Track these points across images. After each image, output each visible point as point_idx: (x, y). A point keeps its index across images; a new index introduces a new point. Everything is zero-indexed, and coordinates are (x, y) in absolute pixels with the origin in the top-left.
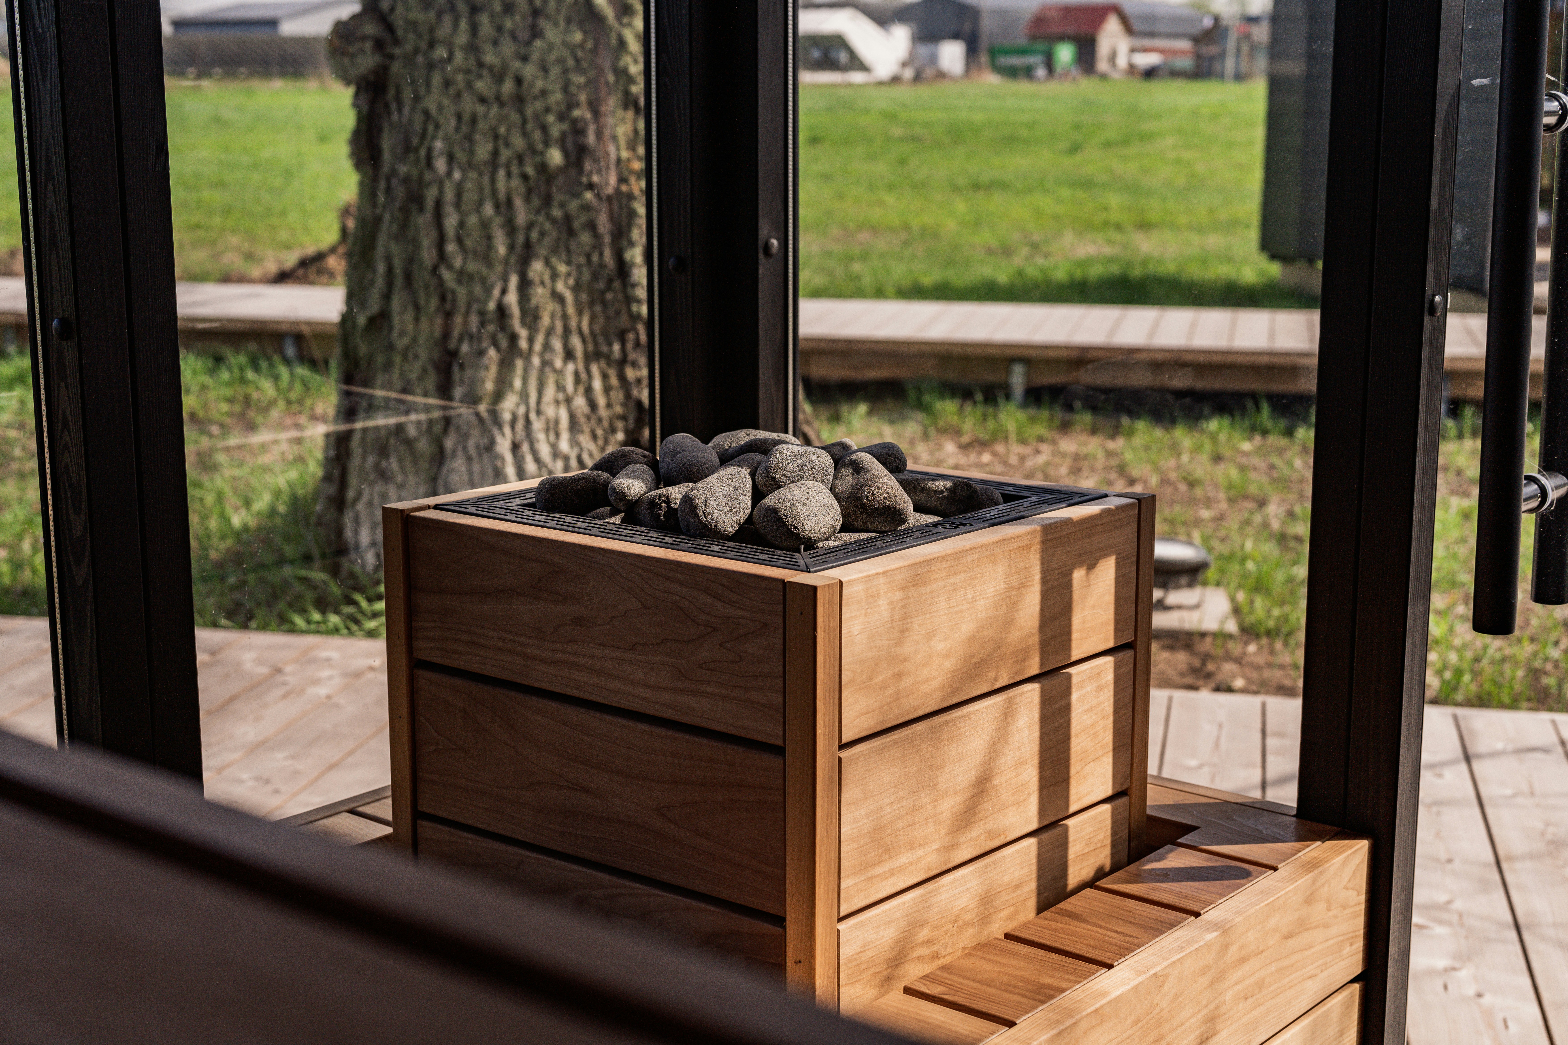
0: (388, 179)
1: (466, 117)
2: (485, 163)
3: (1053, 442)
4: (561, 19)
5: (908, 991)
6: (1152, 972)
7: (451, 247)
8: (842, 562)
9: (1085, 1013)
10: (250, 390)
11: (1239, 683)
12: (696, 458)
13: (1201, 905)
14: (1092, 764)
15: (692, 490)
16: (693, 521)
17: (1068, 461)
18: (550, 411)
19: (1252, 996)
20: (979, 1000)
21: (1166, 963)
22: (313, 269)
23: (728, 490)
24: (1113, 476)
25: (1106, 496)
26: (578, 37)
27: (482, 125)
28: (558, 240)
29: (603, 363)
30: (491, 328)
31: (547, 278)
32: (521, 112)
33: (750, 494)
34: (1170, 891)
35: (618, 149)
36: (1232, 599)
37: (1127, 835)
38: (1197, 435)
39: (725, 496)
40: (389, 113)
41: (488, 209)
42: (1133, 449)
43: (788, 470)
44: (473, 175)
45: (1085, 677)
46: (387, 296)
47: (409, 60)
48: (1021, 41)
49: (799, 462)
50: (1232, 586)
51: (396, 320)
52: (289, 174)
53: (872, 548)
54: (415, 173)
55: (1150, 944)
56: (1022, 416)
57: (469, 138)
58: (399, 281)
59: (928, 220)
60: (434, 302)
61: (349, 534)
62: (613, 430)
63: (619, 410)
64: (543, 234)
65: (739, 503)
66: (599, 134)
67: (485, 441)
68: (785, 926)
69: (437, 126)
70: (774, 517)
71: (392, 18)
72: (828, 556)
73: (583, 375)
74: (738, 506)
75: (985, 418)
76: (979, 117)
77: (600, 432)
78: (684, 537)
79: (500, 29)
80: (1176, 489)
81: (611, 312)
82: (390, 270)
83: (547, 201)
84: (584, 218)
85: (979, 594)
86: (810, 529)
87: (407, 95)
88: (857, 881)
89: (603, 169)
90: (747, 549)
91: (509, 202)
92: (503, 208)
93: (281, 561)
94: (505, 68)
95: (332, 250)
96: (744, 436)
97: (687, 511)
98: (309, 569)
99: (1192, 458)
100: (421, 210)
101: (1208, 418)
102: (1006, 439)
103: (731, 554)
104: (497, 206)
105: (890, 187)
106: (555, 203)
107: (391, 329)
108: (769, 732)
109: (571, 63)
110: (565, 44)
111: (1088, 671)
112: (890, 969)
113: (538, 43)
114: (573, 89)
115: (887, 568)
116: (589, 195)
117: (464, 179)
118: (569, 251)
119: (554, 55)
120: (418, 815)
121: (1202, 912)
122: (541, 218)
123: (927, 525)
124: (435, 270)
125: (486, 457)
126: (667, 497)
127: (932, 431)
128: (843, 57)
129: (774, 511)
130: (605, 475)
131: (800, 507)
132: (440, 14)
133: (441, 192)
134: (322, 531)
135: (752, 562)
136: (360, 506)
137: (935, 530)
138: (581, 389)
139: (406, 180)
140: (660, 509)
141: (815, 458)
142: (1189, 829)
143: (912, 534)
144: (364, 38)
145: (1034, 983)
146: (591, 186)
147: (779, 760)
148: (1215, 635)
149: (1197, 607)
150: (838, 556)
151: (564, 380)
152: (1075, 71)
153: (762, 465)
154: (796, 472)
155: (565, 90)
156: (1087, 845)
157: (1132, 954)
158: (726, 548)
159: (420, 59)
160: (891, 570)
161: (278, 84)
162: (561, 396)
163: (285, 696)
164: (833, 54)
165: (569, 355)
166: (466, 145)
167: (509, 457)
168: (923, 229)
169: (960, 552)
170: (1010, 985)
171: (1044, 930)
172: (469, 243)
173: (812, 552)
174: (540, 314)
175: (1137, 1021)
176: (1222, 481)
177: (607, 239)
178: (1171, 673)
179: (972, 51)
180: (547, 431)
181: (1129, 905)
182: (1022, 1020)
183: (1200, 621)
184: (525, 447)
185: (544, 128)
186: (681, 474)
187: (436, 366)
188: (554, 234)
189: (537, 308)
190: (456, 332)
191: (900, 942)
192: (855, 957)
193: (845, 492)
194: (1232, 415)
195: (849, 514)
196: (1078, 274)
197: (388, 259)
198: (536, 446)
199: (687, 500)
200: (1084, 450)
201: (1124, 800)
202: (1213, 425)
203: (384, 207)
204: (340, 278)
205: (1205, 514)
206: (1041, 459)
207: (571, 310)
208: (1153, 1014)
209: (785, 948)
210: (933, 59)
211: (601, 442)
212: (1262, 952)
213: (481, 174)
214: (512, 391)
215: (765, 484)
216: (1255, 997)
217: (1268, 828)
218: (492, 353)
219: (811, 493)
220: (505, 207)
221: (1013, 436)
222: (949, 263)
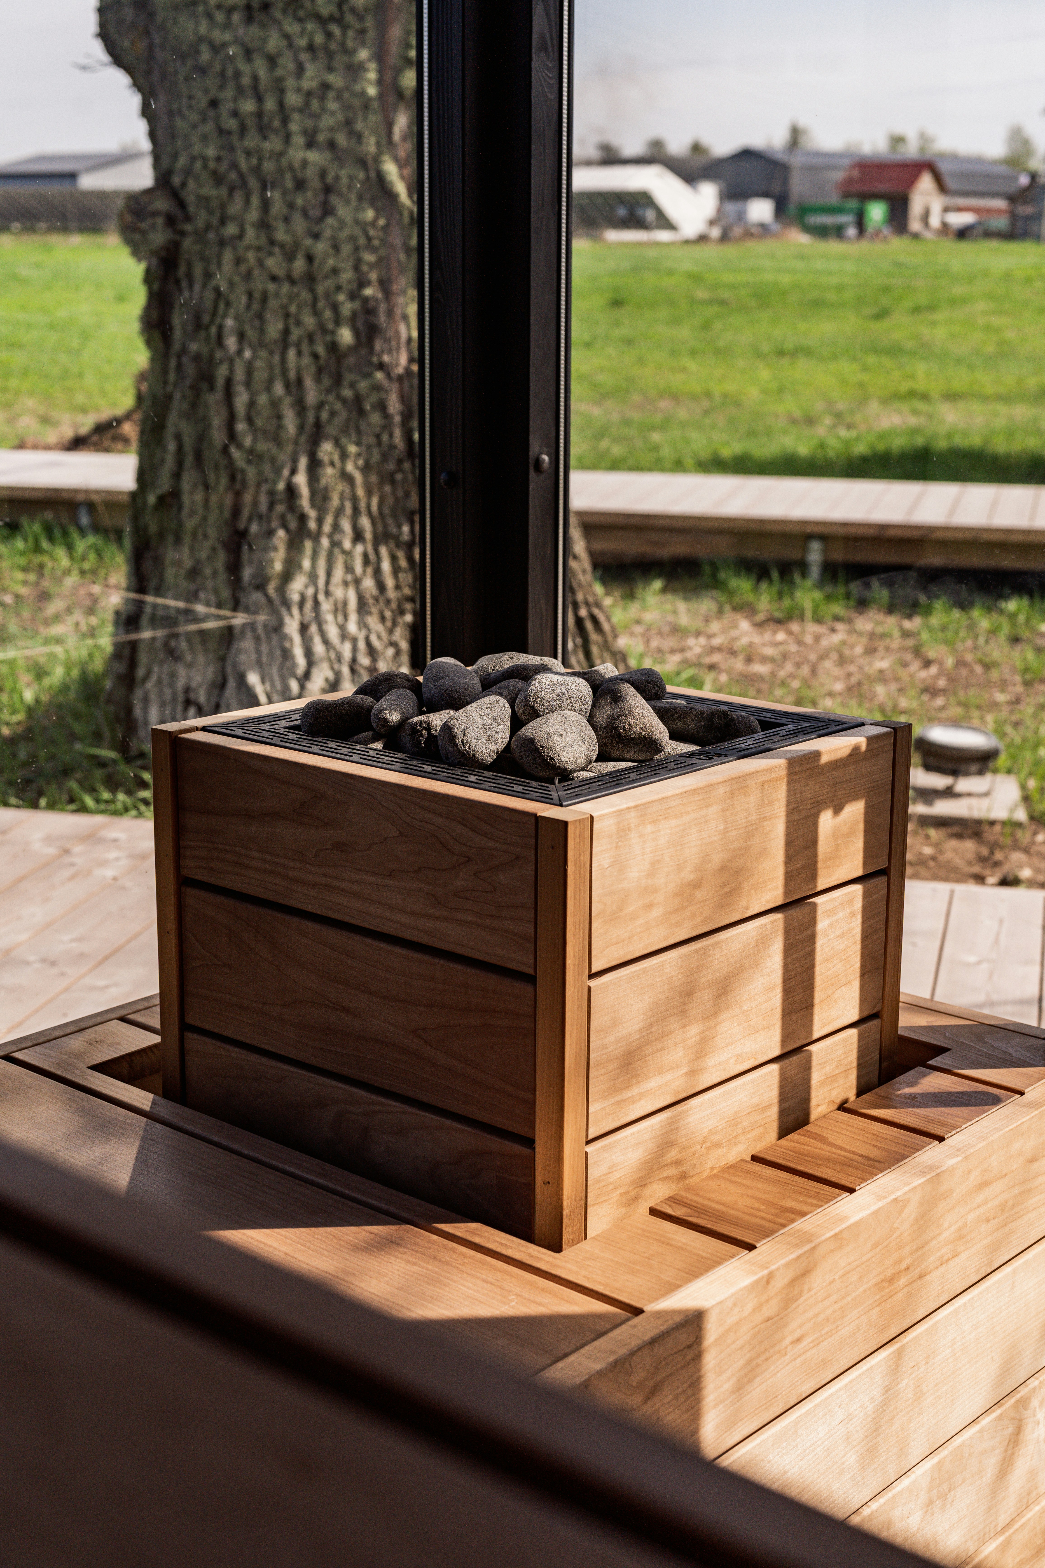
0: (179, 357)
1: (257, 296)
2: (276, 342)
3: (849, 621)
4: (353, 197)
5: (653, 1212)
6: (893, 1197)
7: (241, 426)
8: (595, 796)
9: (824, 1238)
10: (45, 559)
11: (1026, 873)
12: (458, 684)
13: (946, 1129)
14: (843, 988)
15: (451, 718)
16: (451, 749)
17: (864, 640)
18: (338, 592)
19: (994, 1218)
20: (721, 1222)
21: (907, 1189)
22: (109, 434)
23: (487, 720)
24: (909, 656)
25: (862, 724)
26: (370, 214)
27: (273, 303)
28: (348, 420)
29: (392, 544)
30: (280, 508)
31: (336, 458)
32: (312, 290)
33: (508, 723)
34: (917, 1115)
35: (409, 329)
36: (1023, 787)
37: (878, 1056)
38: (995, 615)
39: (484, 725)
40: (180, 290)
41: (279, 389)
42: (931, 630)
43: (546, 699)
44: (263, 354)
45: (837, 904)
46: (177, 476)
47: (200, 236)
48: (834, 199)
49: (558, 691)
50: (1023, 775)
51: (186, 499)
52: (85, 336)
53: (626, 780)
54: (205, 351)
55: (893, 1168)
56: (818, 595)
57: (260, 316)
58: (189, 460)
59: (730, 387)
60: (224, 481)
61: (138, 712)
62: (402, 612)
63: (407, 591)
64: (333, 414)
65: (497, 733)
66: (390, 313)
67: (274, 622)
68: (534, 1148)
69: (228, 304)
70: (531, 747)
71: (183, 194)
72: (581, 788)
73: (372, 556)
74: (496, 735)
75: (780, 595)
76: (786, 279)
77: (388, 614)
78: (443, 766)
79: (291, 206)
80: (972, 671)
81: (400, 493)
82: (180, 448)
83: (338, 380)
84: (374, 398)
85: (730, 825)
86: (566, 759)
87: (198, 271)
88: (605, 1105)
89: (393, 348)
90: (503, 780)
91: (300, 382)
92: (293, 388)
93: (73, 737)
94: (296, 244)
95: (128, 416)
96: (508, 660)
97: (446, 739)
98: (99, 747)
99: (987, 642)
100: (212, 388)
101: (1007, 598)
102: (802, 618)
103: (487, 785)
104: (287, 385)
105: (693, 353)
106: (345, 383)
107: (180, 508)
108: (521, 961)
109: (362, 241)
110: (357, 222)
111: (840, 898)
112: (637, 1190)
113: (330, 221)
114: (364, 268)
115: (639, 802)
116: (379, 375)
117: (255, 357)
118: (359, 432)
119: (346, 233)
120: (185, 1027)
121: (946, 1137)
122: (331, 398)
123: (682, 756)
124: (225, 450)
125: (275, 638)
126: (428, 724)
127: (727, 608)
128: (650, 215)
129: (531, 741)
130: (368, 700)
131: (556, 738)
132: (232, 190)
133: (232, 370)
134: (111, 708)
135: (507, 794)
136: (150, 685)
137: (689, 762)
138: (370, 570)
139: (197, 358)
140: (421, 735)
141: (573, 687)
142: (940, 1050)
143: (666, 765)
144: (155, 214)
145: (777, 1206)
146: (381, 366)
147: (530, 988)
148: (1004, 823)
149: (987, 794)
150: (592, 789)
151: (353, 560)
152: (886, 231)
153: (522, 692)
154: (555, 701)
155: (356, 268)
156: (837, 1067)
157: (875, 1178)
158: (482, 778)
159: (211, 235)
160: (643, 804)
161: (77, 239)
162: (349, 577)
163: (72, 878)
164: (639, 212)
165: (358, 537)
166: (257, 323)
167: (297, 639)
168: (725, 396)
169: (712, 785)
170: (753, 1208)
171: (789, 1152)
172: (259, 422)
173: (566, 784)
174: (330, 494)
175: (876, 1245)
176: (1019, 665)
177: (397, 419)
178: (958, 861)
179: (780, 210)
180: (335, 612)
181: (875, 1128)
182: (762, 1243)
183: (989, 809)
184: (313, 629)
185: (335, 307)
186: (443, 700)
187: (226, 545)
188: (344, 415)
189: (326, 489)
190: (246, 513)
191: (648, 1163)
192: (602, 1178)
193: (603, 721)
194: (1031, 596)
195: (605, 744)
196: (881, 447)
197: (178, 437)
198: (324, 627)
199: (447, 728)
200: (880, 630)
201: (876, 1022)
202: (1012, 605)
203: (175, 385)
204: (134, 445)
205: (1000, 697)
206: (837, 638)
207: (360, 492)
208: (893, 1237)
209: (534, 1169)
210: (741, 216)
211: (389, 624)
212: (1005, 1175)
213: (271, 353)
214: (301, 572)
215: (524, 713)
216: (997, 1220)
217: (1018, 1051)
218: (281, 533)
219: (567, 723)
220: (295, 387)
221: (808, 614)
222: (751, 434)
